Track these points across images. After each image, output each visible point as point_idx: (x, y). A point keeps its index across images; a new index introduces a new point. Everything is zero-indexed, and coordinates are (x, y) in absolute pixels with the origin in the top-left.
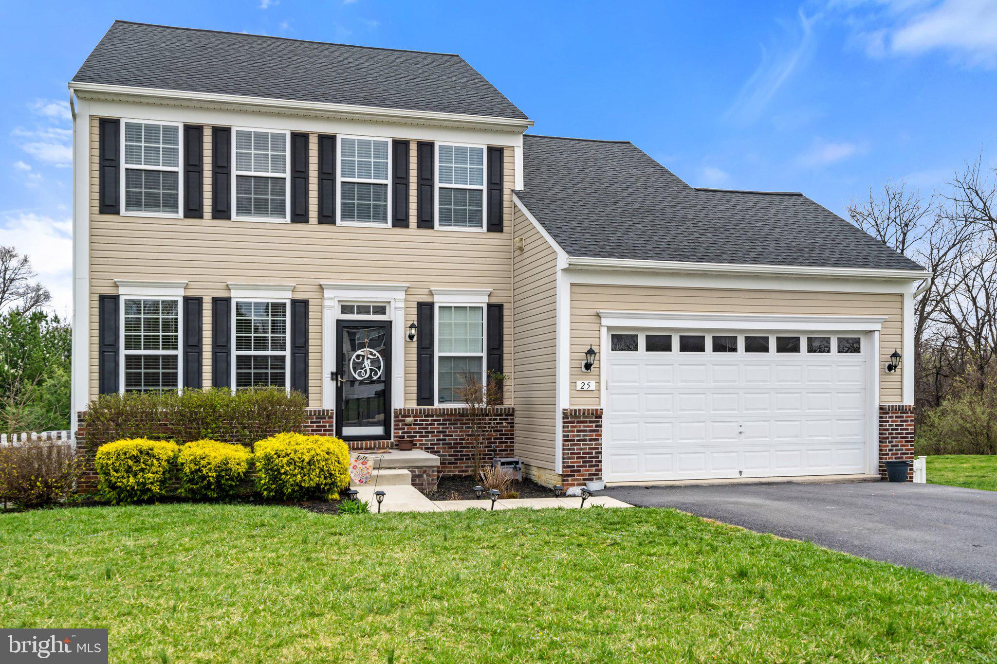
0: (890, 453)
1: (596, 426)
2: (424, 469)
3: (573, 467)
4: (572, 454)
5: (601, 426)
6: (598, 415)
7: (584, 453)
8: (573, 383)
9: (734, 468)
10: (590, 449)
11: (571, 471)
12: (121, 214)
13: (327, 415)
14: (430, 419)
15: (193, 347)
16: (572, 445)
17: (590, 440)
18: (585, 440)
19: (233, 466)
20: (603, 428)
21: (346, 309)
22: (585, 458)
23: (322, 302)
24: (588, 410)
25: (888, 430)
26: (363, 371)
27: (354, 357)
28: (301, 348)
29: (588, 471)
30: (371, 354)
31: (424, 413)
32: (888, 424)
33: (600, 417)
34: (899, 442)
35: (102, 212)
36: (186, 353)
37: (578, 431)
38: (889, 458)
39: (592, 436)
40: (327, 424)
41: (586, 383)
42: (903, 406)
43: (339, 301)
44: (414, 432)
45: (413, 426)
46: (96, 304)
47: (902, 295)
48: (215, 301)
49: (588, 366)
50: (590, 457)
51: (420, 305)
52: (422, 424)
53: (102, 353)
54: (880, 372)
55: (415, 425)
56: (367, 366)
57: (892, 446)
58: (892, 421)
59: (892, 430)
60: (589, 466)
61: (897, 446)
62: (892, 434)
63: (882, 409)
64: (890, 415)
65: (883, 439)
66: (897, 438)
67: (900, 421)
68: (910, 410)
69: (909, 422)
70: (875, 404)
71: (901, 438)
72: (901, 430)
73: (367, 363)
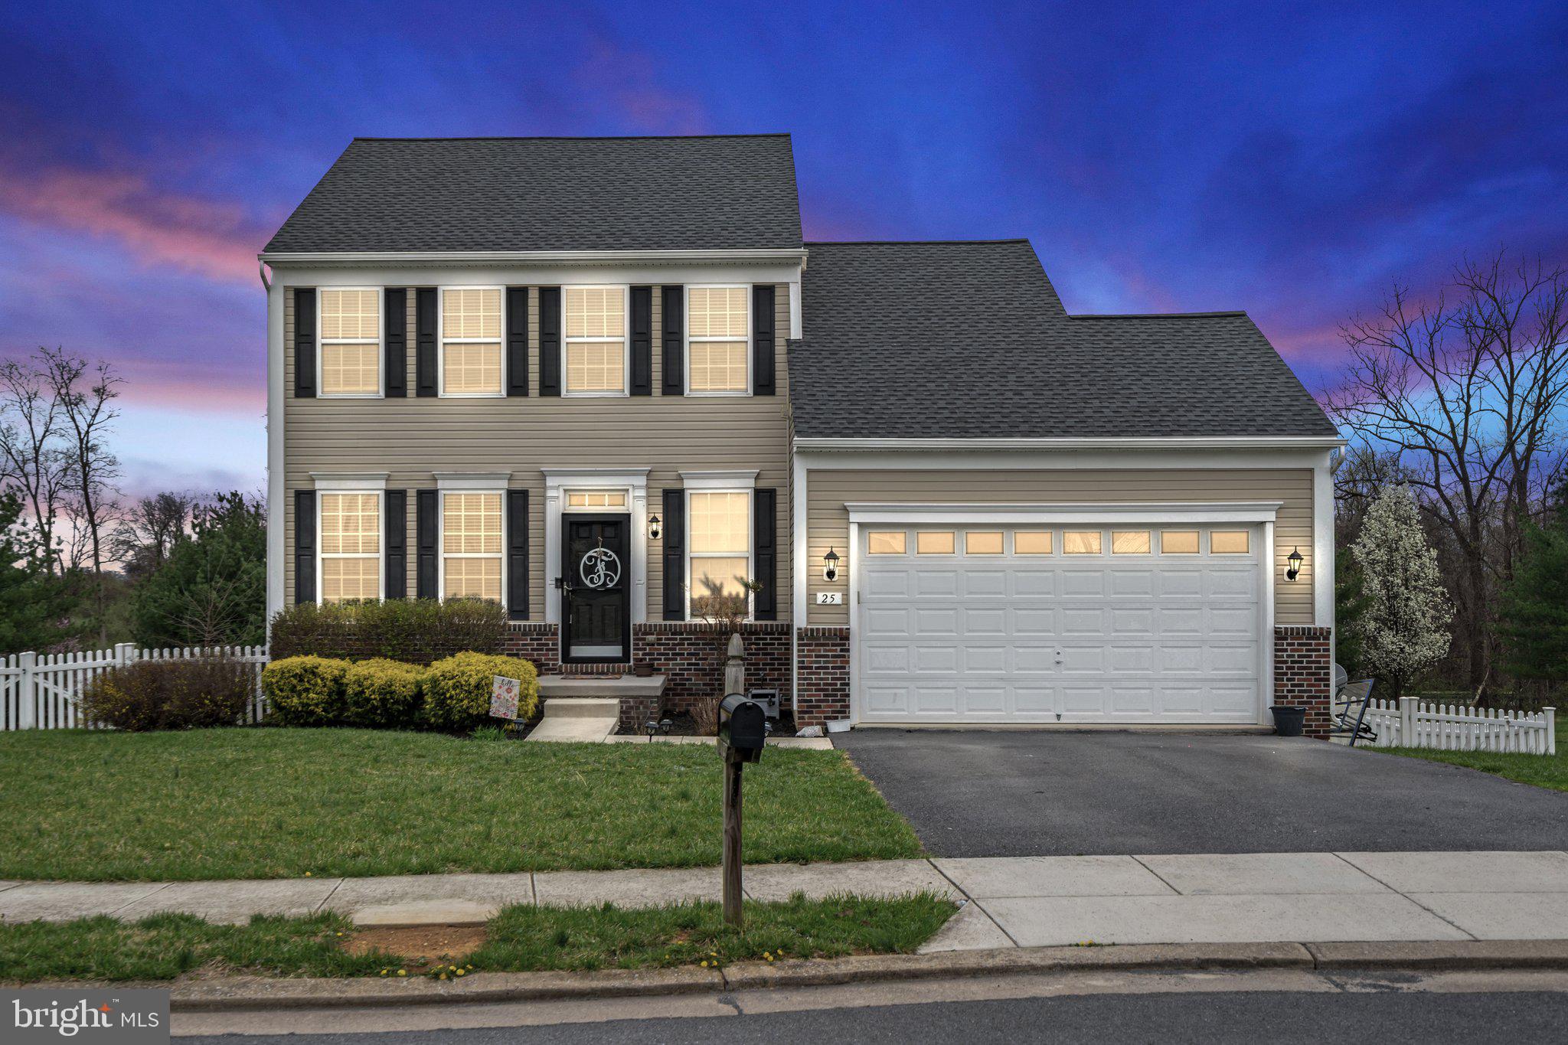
0: (1289, 695)
1: (842, 650)
2: (641, 699)
3: (811, 701)
4: (808, 684)
5: (848, 650)
6: (844, 636)
7: (825, 684)
8: (811, 596)
9: (1049, 710)
10: (833, 679)
11: (808, 707)
12: (318, 397)
13: (550, 630)
14: (678, 637)
15: (396, 549)
16: (808, 673)
17: (833, 668)
18: (827, 668)
19: (396, 687)
20: (852, 653)
22: (827, 690)
23: (545, 492)
24: (830, 629)
25: (1286, 662)
26: (596, 576)
27: (585, 558)
28: (519, 549)
29: (830, 707)
30: (606, 554)
31: (670, 630)
32: (1284, 654)
33: (848, 639)
34: (1304, 680)
36: (387, 556)
37: (816, 656)
38: (1288, 703)
39: (836, 662)
40: (550, 642)
41: (829, 595)
42: (1315, 629)
43: (566, 491)
44: (658, 654)
45: (656, 646)
46: (292, 500)
47: (1311, 470)
48: (421, 494)
49: (832, 574)
50: (833, 690)
51: (667, 493)
52: (668, 644)
53: (297, 557)
54: (1276, 580)
55: (659, 644)
56: (600, 570)
57: (1292, 685)
58: (1292, 650)
59: (1292, 662)
60: (833, 701)
61: (1302, 685)
62: (1293, 668)
63: (1276, 632)
64: (1289, 641)
65: (1278, 677)
66: (1302, 674)
67: (1307, 650)
68: (1321, 634)
69: (1322, 653)
70: (1270, 623)
71: (1308, 674)
72: (1308, 662)
73: (601, 566)
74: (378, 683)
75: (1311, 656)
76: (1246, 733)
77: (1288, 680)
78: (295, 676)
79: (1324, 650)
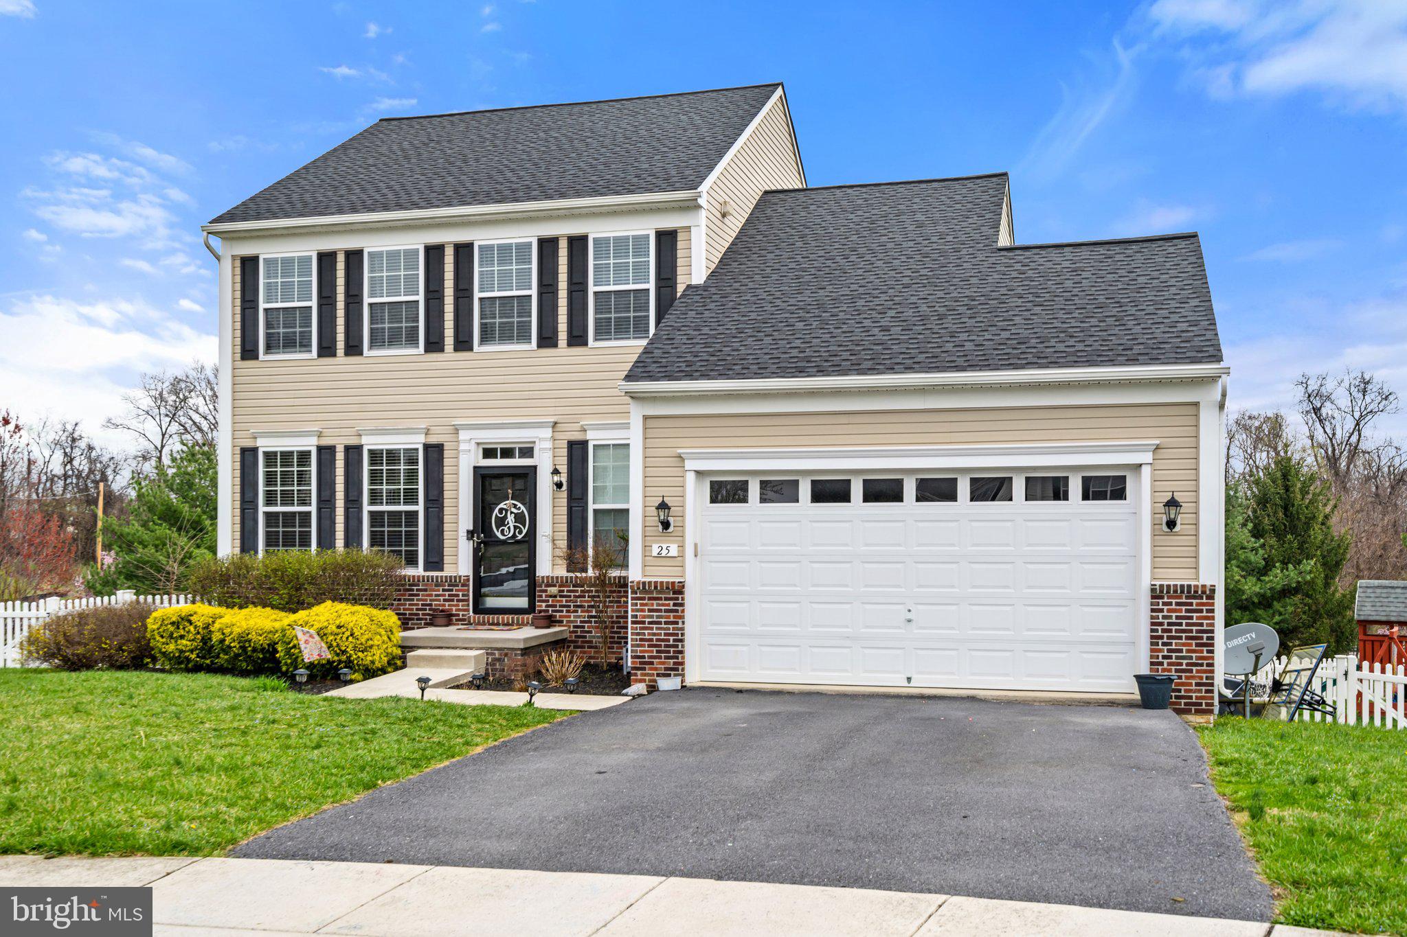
0: (1165, 661)
1: (675, 605)
2: (506, 651)
3: (643, 657)
4: (641, 640)
5: (682, 605)
6: (677, 591)
7: (658, 640)
8: (646, 547)
9: (899, 672)
10: (665, 635)
11: (641, 663)
12: (260, 359)
13: (460, 581)
14: (579, 589)
15: (326, 503)
16: (641, 628)
17: (666, 623)
18: (660, 623)
19: (253, 636)
20: (687, 607)
21: (489, 453)
22: (660, 646)
23: (458, 446)
24: (662, 583)
25: (1161, 624)
26: (506, 528)
27: (496, 511)
28: (435, 502)
29: (663, 663)
30: (515, 506)
31: (571, 582)
32: (1160, 615)
33: (682, 592)
34: (1184, 645)
35: (243, 358)
36: (319, 509)
37: (650, 611)
38: (1164, 670)
39: (669, 617)
40: (461, 593)
41: (664, 546)
42: (1196, 586)
43: (478, 444)
44: (560, 606)
45: (558, 598)
46: (238, 458)
47: (1196, 404)
48: (348, 449)
49: (666, 525)
50: (666, 646)
51: (571, 444)
52: (570, 596)
53: (243, 510)
54: (1153, 530)
55: (561, 596)
56: (510, 522)
57: (1169, 651)
58: (1169, 611)
59: (1169, 624)
60: (666, 658)
61: (1181, 651)
62: (1170, 631)
63: (1153, 590)
64: (1166, 600)
65: (1154, 639)
66: (1180, 638)
67: (1187, 611)
68: (1204, 592)
69: (1204, 614)
70: (1146, 582)
71: (1187, 638)
72: (1187, 624)
73: (511, 518)
74: (237, 630)
75: (1191, 618)
76: (1112, 704)
77: (1164, 644)
78: (173, 623)
79: (1208, 611)
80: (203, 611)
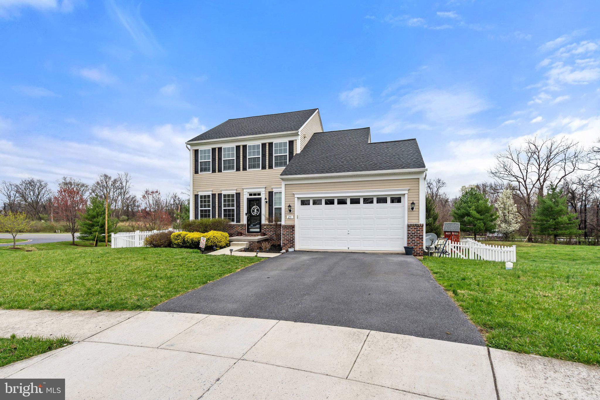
0: (411, 243)
1: (292, 230)
2: (254, 242)
3: (285, 243)
4: (284, 239)
5: (294, 230)
6: (293, 227)
8: (286, 216)
9: (346, 246)
10: (290, 238)
11: (284, 245)
12: (199, 174)
13: (245, 225)
14: (271, 227)
15: (214, 207)
16: (284, 236)
17: (290, 235)
20: (296, 231)
21: (251, 195)
22: (289, 240)
23: (244, 193)
24: (289, 225)
25: (410, 234)
26: (255, 212)
27: (252, 208)
28: (238, 206)
29: (290, 245)
30: (257, 207)
31: (270, 225)
32: (410, 231)
33: (294, 227)
34: (416, 239)
35: (195, 174)
36: (212, 209)
37: (286, 232)
38: (411, 245)
39: (291, 233)
41: (290, 216)
42: (419, 224)
43: (248, 193)
44: (267, 231)
46: (194, 197)
47: (419, 179)
48: (219, 194)
49: (290, 211)
50: (291, 240)
51: (269, 192)
52: (269, 228)
53: (195, 209)
54: (408, 210)
55: (267, 228)
57: (412, 240)
58: (412, 230)
59: (412, 234)
60: (290, 243)
61: (415, 240)
62: (412, 235)
63: (408, 225)
64: (411, 228)
65: (408, 238)
66: (415, 237)
67: (416, 230)
68: (421, 226)
69: (421, 231)
70: (406, 223)
71: (416, 237)
72: (417, 234)
73: (256, 210)
74: (191, 238)
75: (418, 232)
76: (398, 254)
77: (411, 239)
78: (176, 236)
79: (422, 230)
80: (183, 233)
